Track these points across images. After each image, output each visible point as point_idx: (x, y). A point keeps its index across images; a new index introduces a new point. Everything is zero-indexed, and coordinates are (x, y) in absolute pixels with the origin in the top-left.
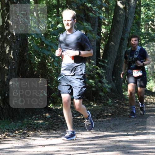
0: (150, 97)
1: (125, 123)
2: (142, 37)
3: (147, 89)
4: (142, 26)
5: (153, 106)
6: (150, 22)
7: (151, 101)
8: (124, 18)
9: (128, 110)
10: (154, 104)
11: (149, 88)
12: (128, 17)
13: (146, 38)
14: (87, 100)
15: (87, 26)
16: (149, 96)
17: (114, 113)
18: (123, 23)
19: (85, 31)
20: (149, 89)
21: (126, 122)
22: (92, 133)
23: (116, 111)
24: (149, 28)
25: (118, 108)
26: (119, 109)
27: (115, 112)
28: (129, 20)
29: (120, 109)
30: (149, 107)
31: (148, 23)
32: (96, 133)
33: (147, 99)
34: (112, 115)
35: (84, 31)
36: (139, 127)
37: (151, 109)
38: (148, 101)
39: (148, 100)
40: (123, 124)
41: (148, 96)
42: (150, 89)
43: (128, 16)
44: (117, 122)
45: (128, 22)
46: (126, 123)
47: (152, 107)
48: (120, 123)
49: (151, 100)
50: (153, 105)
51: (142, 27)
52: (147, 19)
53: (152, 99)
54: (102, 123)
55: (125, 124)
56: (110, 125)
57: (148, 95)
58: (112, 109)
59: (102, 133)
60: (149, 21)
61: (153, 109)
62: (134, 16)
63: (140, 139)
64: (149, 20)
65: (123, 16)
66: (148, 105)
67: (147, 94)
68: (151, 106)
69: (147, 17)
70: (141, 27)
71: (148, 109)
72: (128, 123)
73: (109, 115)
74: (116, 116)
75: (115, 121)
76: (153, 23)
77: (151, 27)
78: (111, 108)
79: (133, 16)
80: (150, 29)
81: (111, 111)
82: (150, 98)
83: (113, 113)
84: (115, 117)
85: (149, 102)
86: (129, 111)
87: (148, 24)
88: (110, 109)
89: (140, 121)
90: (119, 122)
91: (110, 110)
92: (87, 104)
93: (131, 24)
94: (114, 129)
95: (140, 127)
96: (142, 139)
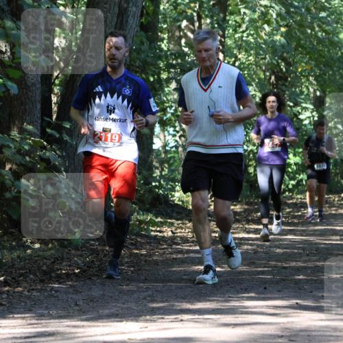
0: (183, 224)
1: (117, 293)
2: (163, 62)
3: (176, 202)
4: (161, 32)
5: (191, 248)
6: (184, 23)
7: (185, 234)
8: (116, 10)
9: (126, 260)
10: (193, 242)
11: (179, 201)
12: (126, 9)
13: (173, 66)
14: (14, 230)
15: (13, 32)
16: (180, 222)
17: (88, 267)
18: (114, 23)
19: (10, 45)
20: (181, 203)
21: (120, 292)
22: (29, 322)
23: (93, 261)
24: (180, 38)
25: (98, 255)
26: (101, 255)
27: (90, 265)
28: (128, 17)
29: (105, 256)
30: (181, 252)
31: (179, 24)
32: (39, 322)
33: (176, 230)
34: (83, 271)
35: (7, 44)
36: (155, 305)
37: (186, 256)
38: (179, 234)
39: (179, 231)
40: (111, 297)
41: (177, 220)
42: (183, 202)
43: (125, 6)
44: (96, 292)
45: (127, 21)
46: (120, 295)
47: (188, 252)
48: (104, 295)
49: (187, 231)
50: (190, 246)
51: (162, 35)
52: (174, 14)
53: (189, 228)
54: (56, 295)
55: (117, 297)
56: (79, 300)
57: (179, 217)
58: (81, 256)
59: (57, 321)
60: (182, 21)
61: (192, 255)
62: (143, 7)
63: (159, 339)
64: (181, 18)
65: (112, 4)
66: (179, 244)
67: (175, 215)
68: (186, 248)
69: (175, 8)
70: (159, 34)
71: (179, 256)
72: (125, 294)
73: (75, 273)
74: (95, 275)
75: (90, 289)
76: (191, 27)
77: (186, 36)
78: (79, 253)
79: (140, 7)
80: (183, 41)
81: (79, 262)
82: (183, 226)
83: (85, 268)
84: (90, 278)
85: (181, 238)
86: (127, 263)
87: (180, 27)
88: (77, 256)
89: (159, 289)
90: (101, 292)
91: (76, 259)
92: (14, 243)
93: (134, 26)
94: (88, 311)
95: (158, 305)
96: (163, 339)
